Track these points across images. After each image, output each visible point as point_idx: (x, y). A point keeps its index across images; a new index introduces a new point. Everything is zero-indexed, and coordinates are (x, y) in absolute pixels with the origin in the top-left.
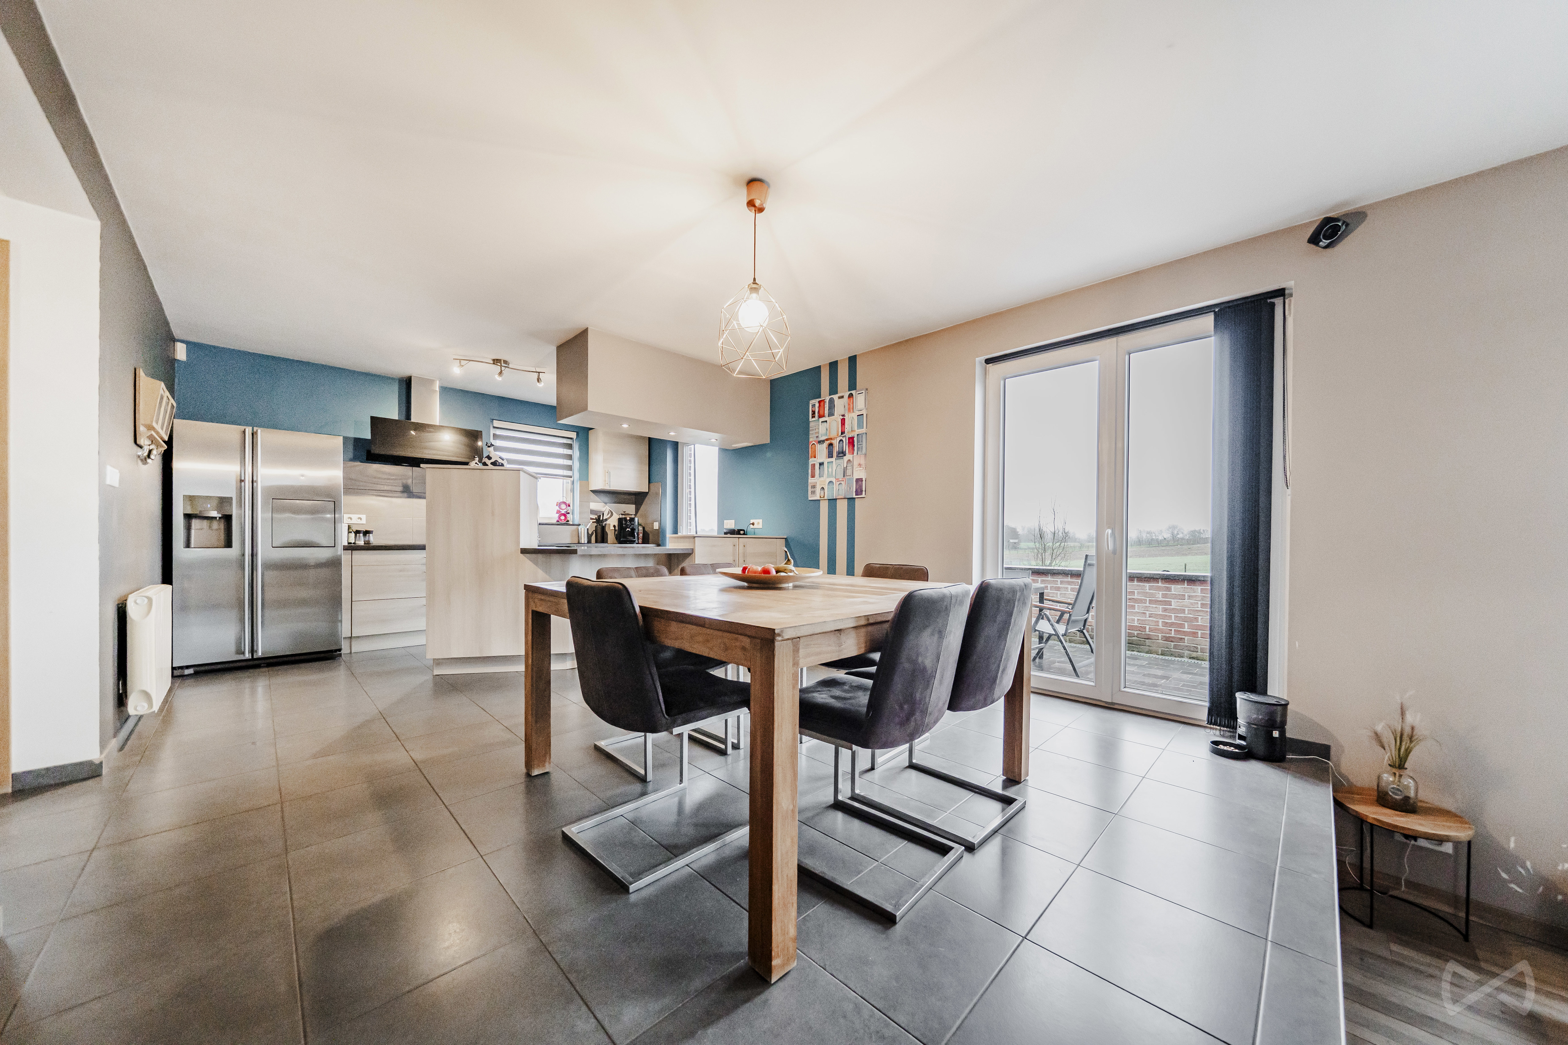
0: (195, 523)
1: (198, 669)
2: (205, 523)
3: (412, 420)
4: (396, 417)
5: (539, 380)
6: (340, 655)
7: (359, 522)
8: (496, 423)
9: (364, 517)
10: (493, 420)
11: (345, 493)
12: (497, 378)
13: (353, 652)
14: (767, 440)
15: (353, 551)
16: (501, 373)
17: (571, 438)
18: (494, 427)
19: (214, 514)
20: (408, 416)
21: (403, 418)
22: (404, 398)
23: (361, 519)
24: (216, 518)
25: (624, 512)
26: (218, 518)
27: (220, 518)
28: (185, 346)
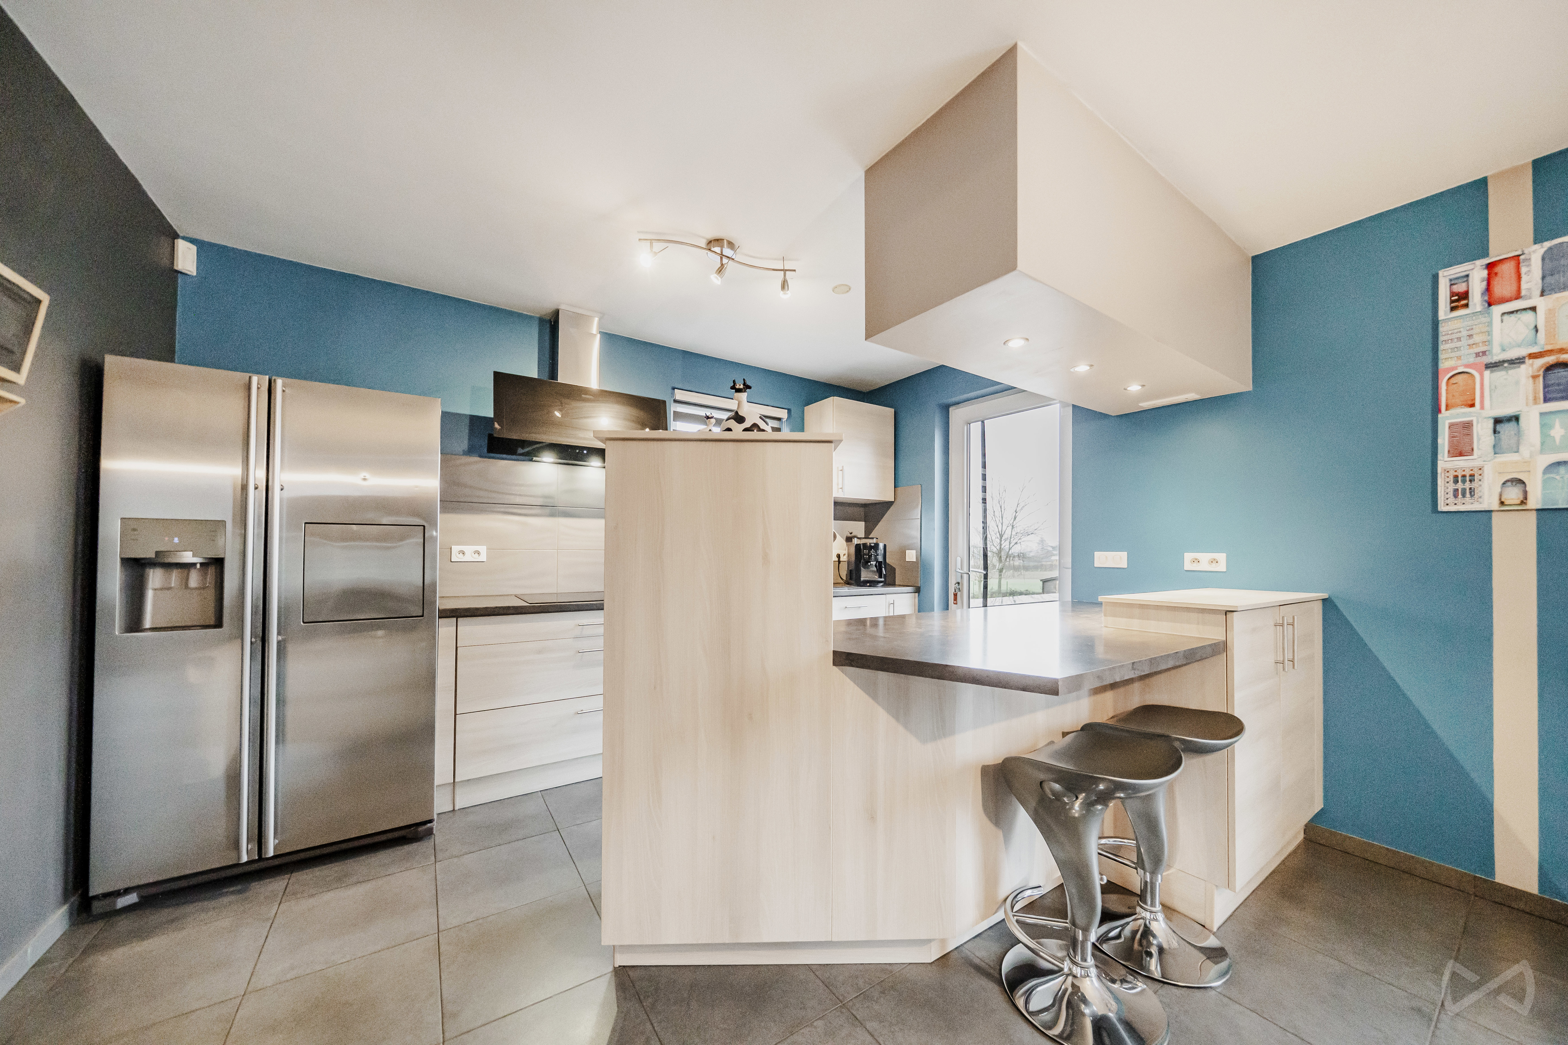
0: (155, 578)
1: (145, 892)
2: (175, 576)
3: (560, 381)
4: (534, 374)
5: (784, 285)
6: (430, 832)
7: (476, 558)
8: (679, 395)
9: (483, 549)
10: (674, 389)
11: (444, 510)
12: (716, 280)
13: (457, 808)
14: (1246, 385)
15: (458, 619)
16: (721, 270)
17: (779, 419)
18: (676, 401)
19: (188, 557)
20: (553, 372)
21: (545, 377)
22: (547, 344)
23: (479, 553)
24: (194, 565)
25: (851, 533)
26: (198, 566)
27: (201, 564)
28: (194, 248)
